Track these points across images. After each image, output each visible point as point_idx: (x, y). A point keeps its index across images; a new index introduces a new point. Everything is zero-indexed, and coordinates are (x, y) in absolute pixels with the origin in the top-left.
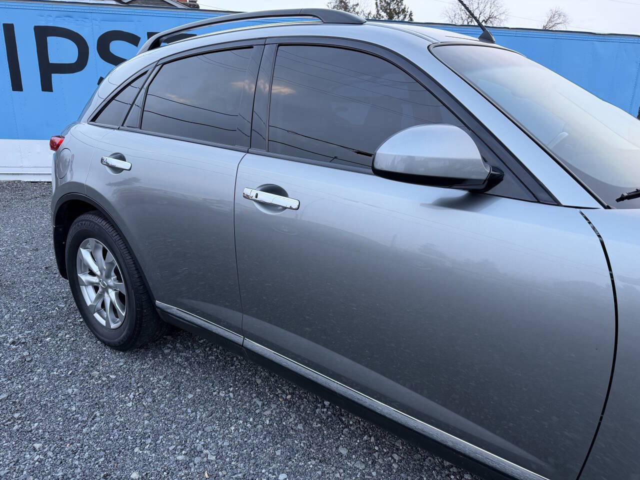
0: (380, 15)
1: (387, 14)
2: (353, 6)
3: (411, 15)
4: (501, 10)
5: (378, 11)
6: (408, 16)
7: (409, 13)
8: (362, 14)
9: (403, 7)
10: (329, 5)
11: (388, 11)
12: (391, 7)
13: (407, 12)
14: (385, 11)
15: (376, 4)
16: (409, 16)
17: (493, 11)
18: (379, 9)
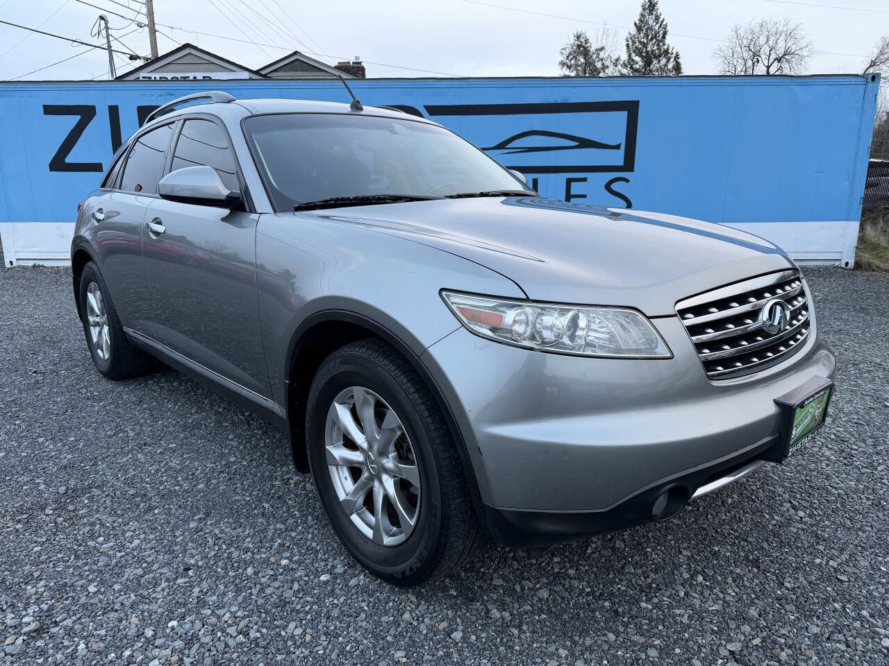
0: (633, 60)
1: (643, 59)
2: (597, 50)
3: (677, 57)
4: (803, 43)
5: (630, 56)
6: (672, 60)
7: (674, 55)
8: (609, 60)
9: (666, 47)
10: (564, 51)
11: (644, 54)
12: (649, 49)
13: (672, 54)
14: (640, 54)
15: (628, 45)
16: (675, 59)
17: (790, 44)
18: (631, 52)
